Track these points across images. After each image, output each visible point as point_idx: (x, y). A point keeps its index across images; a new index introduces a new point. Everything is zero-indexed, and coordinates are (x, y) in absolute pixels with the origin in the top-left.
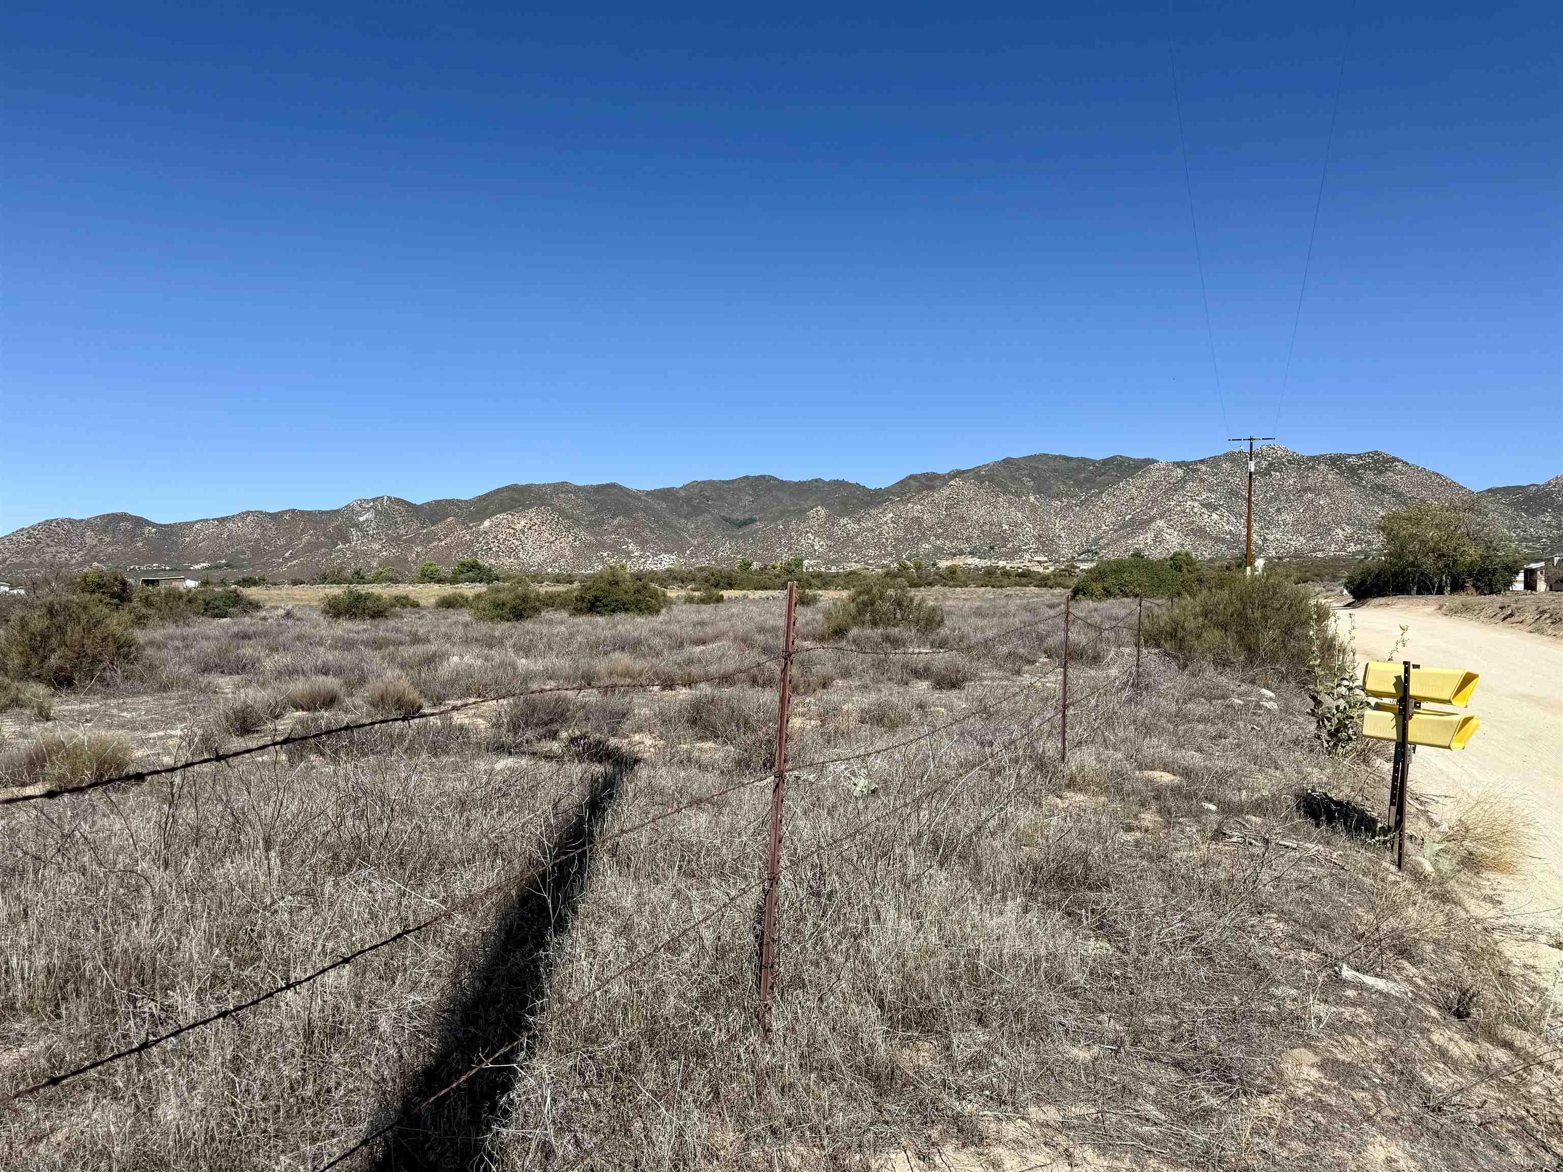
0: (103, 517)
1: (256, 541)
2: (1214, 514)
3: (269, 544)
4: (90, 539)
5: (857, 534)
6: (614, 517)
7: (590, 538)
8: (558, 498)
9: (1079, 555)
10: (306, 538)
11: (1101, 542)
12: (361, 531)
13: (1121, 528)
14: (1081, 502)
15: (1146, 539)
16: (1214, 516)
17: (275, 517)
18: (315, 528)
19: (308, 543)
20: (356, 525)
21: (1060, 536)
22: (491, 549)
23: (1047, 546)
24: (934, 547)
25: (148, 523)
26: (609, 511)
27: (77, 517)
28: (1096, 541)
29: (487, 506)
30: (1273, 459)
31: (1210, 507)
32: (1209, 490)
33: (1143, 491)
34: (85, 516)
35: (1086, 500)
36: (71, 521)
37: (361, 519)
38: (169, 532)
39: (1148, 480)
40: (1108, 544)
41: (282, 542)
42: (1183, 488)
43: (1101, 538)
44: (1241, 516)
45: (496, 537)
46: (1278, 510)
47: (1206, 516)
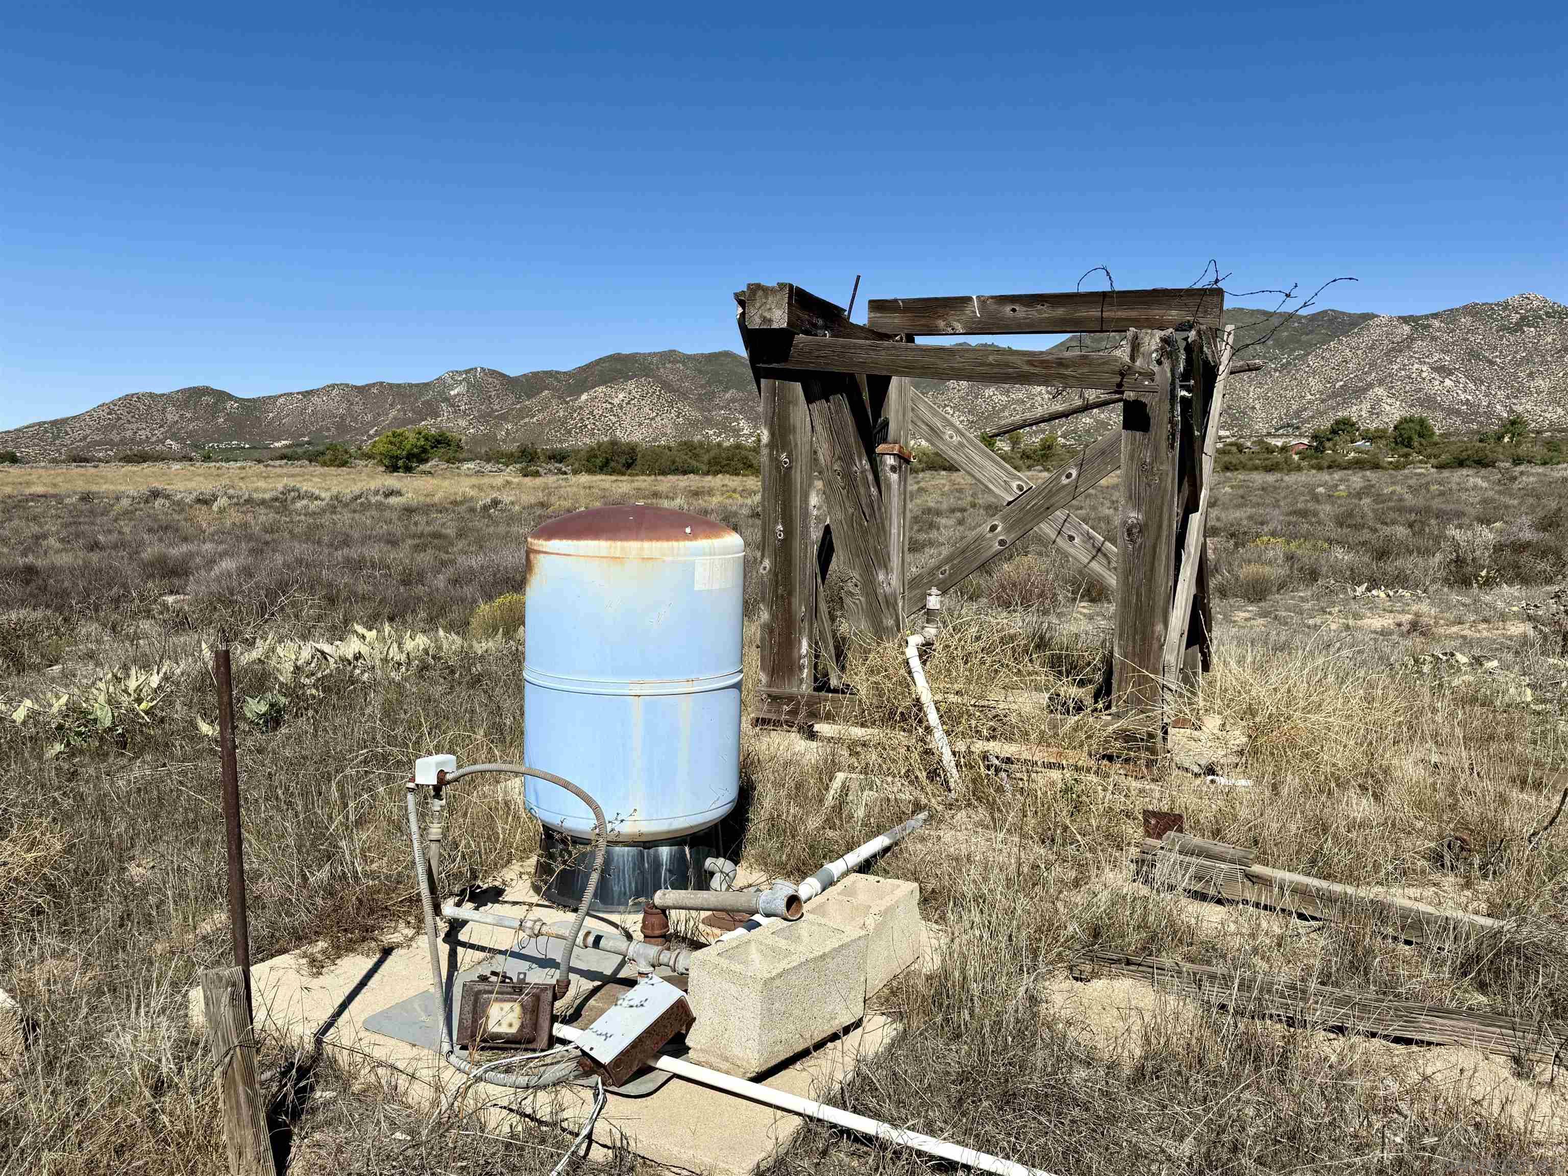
0: (183, 391)
1: (342, 417)
2: (1447, 380)
3: (355, 420)
4: (172, 415)
5: (1005, 407)
6: (727, 389)
7: (696, 414)
8: (665, 368)
9: (1277, 430)
10: (393, 413)
11: (1305, 415)
12: (452, 406)
13: (1330, 397)
14: (1282, 365)
15: (1361, 410)
16: (1448, 383)
17: (362, 390)
18: (404, 403)
19: (395, 418)
20: (446, 400)
21: (1254, 408)
22: (586, 426)
23: (1237, 419)
24: (1097, 421)
25: (230, 397)
26: (721, 382)
27: (158, 391)
28: (1298, 414)
29: (586, 378)
30: (1527, 311)
31: (1442, 370)
32: (1442, 351)
33: (1359, 352)
34: (165, 390)
35: (1288, 363)
36: (151, 395)
37: (452, 393)
38: (253, 407)
39: (1366, 339)
40: (1312, 417)
41: (369, 417)
42: (1409, 347)
43: (1305, 410)
44: (1482, 382)
45: (591, 413)
46: (1531, 375)
47: (1437, 383)
